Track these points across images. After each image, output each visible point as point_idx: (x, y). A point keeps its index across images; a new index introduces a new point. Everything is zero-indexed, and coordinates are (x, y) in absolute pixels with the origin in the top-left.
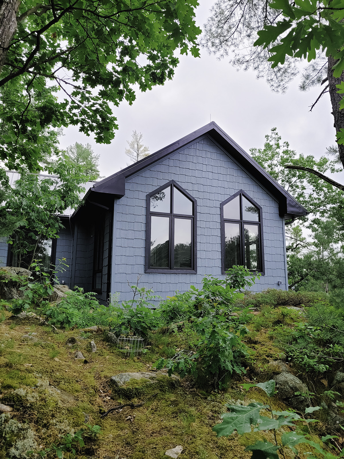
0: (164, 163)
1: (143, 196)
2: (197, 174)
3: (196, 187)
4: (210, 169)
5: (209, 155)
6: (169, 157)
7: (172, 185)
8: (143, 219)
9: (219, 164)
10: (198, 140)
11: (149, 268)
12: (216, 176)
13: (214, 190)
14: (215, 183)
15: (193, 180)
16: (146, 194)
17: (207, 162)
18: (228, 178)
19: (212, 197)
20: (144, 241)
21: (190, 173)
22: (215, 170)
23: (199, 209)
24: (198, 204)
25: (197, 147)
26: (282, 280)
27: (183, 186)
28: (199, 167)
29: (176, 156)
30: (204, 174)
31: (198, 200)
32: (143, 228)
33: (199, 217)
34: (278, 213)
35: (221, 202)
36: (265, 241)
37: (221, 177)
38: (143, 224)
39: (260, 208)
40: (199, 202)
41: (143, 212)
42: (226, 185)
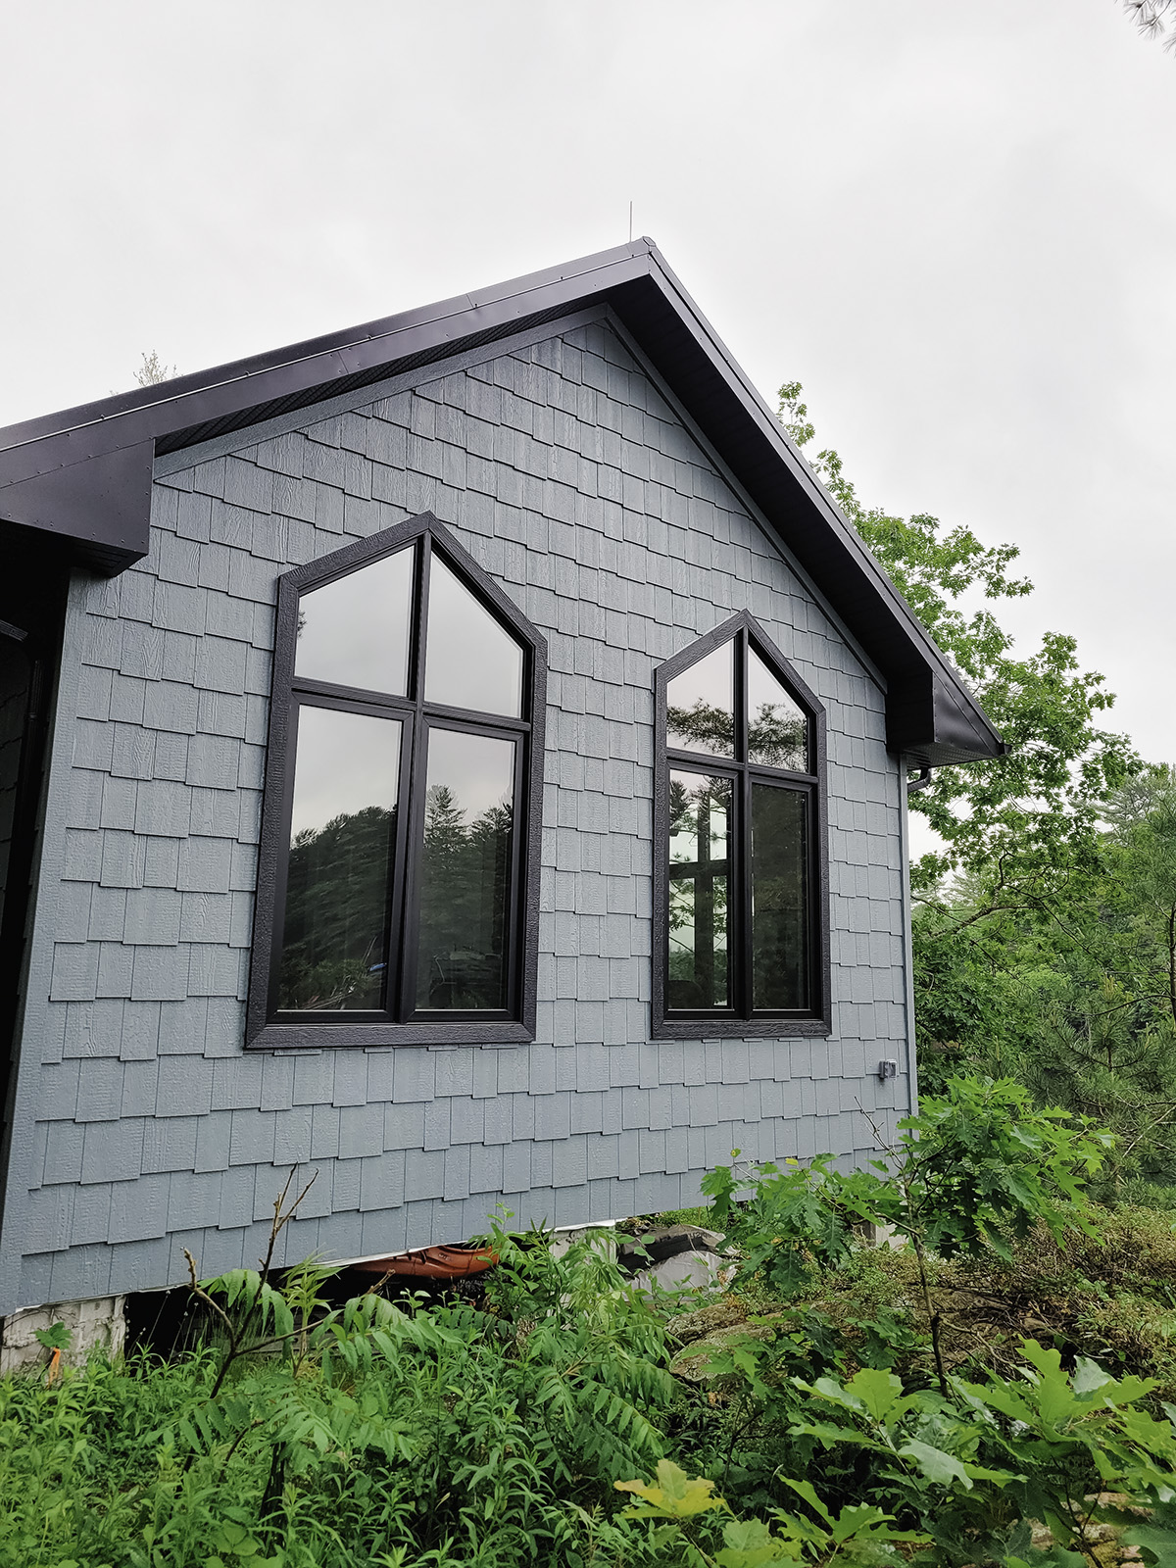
0: (385, 410)
1: (258, 583)
2: (549, 499)
3: (544, 571)
4: (611, 485)
5: (610, 413)
6: (412, 383)
7: (421, 539)
8: (249, 717)
9: (653, 469)
10: (560, 327)
11: (273, 1018)
12: (638, 529)
13: (627, 596)
14: (633, 562)
15: (533, 531)
16: (273, 572)
17: (599, 450)
18: (690, 546)
19: (619, 630)
20: (251, 850)
21: (518, 490)
22: (637, 496)
23: (555, 689)
24: (553, 661)
25: (553, 361)
26: (894, 1056)
27: (484, 556)
28: (559, 465)
29: (447, 384)
30: (583, 510)
31: (551, 638)
32: (248, 769)
33: (555, 733)
34: (884, 739)
35: (657, 664)
36: (833, 869)
37: (661, 539)
38: (246, 750)
39: (816, 709)
40: (557, 653)
41: (254, 674)
42: (681, 578)
